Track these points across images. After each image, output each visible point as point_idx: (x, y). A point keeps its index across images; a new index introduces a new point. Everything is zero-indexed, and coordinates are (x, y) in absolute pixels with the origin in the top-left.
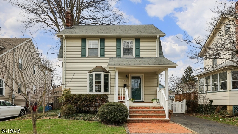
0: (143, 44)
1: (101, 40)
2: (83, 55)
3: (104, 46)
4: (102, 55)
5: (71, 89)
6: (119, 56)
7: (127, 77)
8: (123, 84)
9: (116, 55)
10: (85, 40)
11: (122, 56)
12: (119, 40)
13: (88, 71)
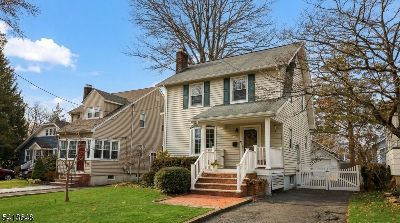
0: (260, 82)
1: (205, 83)
2: (186, 107)
3: (209, 92)
4: (207, 104)
5: (169, 151)
6: (227, 102)
7: (237, 131)
8: (232, 142)
9: (223, 102)
10: (188, 86)
11: (232, 103)
12: (226, 80)
13: (190, 127)
